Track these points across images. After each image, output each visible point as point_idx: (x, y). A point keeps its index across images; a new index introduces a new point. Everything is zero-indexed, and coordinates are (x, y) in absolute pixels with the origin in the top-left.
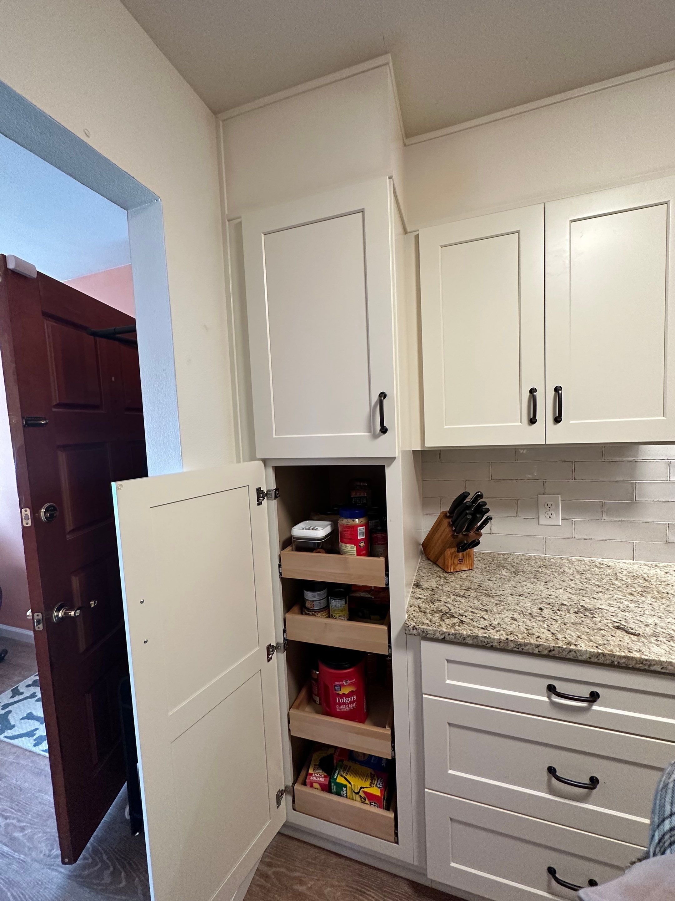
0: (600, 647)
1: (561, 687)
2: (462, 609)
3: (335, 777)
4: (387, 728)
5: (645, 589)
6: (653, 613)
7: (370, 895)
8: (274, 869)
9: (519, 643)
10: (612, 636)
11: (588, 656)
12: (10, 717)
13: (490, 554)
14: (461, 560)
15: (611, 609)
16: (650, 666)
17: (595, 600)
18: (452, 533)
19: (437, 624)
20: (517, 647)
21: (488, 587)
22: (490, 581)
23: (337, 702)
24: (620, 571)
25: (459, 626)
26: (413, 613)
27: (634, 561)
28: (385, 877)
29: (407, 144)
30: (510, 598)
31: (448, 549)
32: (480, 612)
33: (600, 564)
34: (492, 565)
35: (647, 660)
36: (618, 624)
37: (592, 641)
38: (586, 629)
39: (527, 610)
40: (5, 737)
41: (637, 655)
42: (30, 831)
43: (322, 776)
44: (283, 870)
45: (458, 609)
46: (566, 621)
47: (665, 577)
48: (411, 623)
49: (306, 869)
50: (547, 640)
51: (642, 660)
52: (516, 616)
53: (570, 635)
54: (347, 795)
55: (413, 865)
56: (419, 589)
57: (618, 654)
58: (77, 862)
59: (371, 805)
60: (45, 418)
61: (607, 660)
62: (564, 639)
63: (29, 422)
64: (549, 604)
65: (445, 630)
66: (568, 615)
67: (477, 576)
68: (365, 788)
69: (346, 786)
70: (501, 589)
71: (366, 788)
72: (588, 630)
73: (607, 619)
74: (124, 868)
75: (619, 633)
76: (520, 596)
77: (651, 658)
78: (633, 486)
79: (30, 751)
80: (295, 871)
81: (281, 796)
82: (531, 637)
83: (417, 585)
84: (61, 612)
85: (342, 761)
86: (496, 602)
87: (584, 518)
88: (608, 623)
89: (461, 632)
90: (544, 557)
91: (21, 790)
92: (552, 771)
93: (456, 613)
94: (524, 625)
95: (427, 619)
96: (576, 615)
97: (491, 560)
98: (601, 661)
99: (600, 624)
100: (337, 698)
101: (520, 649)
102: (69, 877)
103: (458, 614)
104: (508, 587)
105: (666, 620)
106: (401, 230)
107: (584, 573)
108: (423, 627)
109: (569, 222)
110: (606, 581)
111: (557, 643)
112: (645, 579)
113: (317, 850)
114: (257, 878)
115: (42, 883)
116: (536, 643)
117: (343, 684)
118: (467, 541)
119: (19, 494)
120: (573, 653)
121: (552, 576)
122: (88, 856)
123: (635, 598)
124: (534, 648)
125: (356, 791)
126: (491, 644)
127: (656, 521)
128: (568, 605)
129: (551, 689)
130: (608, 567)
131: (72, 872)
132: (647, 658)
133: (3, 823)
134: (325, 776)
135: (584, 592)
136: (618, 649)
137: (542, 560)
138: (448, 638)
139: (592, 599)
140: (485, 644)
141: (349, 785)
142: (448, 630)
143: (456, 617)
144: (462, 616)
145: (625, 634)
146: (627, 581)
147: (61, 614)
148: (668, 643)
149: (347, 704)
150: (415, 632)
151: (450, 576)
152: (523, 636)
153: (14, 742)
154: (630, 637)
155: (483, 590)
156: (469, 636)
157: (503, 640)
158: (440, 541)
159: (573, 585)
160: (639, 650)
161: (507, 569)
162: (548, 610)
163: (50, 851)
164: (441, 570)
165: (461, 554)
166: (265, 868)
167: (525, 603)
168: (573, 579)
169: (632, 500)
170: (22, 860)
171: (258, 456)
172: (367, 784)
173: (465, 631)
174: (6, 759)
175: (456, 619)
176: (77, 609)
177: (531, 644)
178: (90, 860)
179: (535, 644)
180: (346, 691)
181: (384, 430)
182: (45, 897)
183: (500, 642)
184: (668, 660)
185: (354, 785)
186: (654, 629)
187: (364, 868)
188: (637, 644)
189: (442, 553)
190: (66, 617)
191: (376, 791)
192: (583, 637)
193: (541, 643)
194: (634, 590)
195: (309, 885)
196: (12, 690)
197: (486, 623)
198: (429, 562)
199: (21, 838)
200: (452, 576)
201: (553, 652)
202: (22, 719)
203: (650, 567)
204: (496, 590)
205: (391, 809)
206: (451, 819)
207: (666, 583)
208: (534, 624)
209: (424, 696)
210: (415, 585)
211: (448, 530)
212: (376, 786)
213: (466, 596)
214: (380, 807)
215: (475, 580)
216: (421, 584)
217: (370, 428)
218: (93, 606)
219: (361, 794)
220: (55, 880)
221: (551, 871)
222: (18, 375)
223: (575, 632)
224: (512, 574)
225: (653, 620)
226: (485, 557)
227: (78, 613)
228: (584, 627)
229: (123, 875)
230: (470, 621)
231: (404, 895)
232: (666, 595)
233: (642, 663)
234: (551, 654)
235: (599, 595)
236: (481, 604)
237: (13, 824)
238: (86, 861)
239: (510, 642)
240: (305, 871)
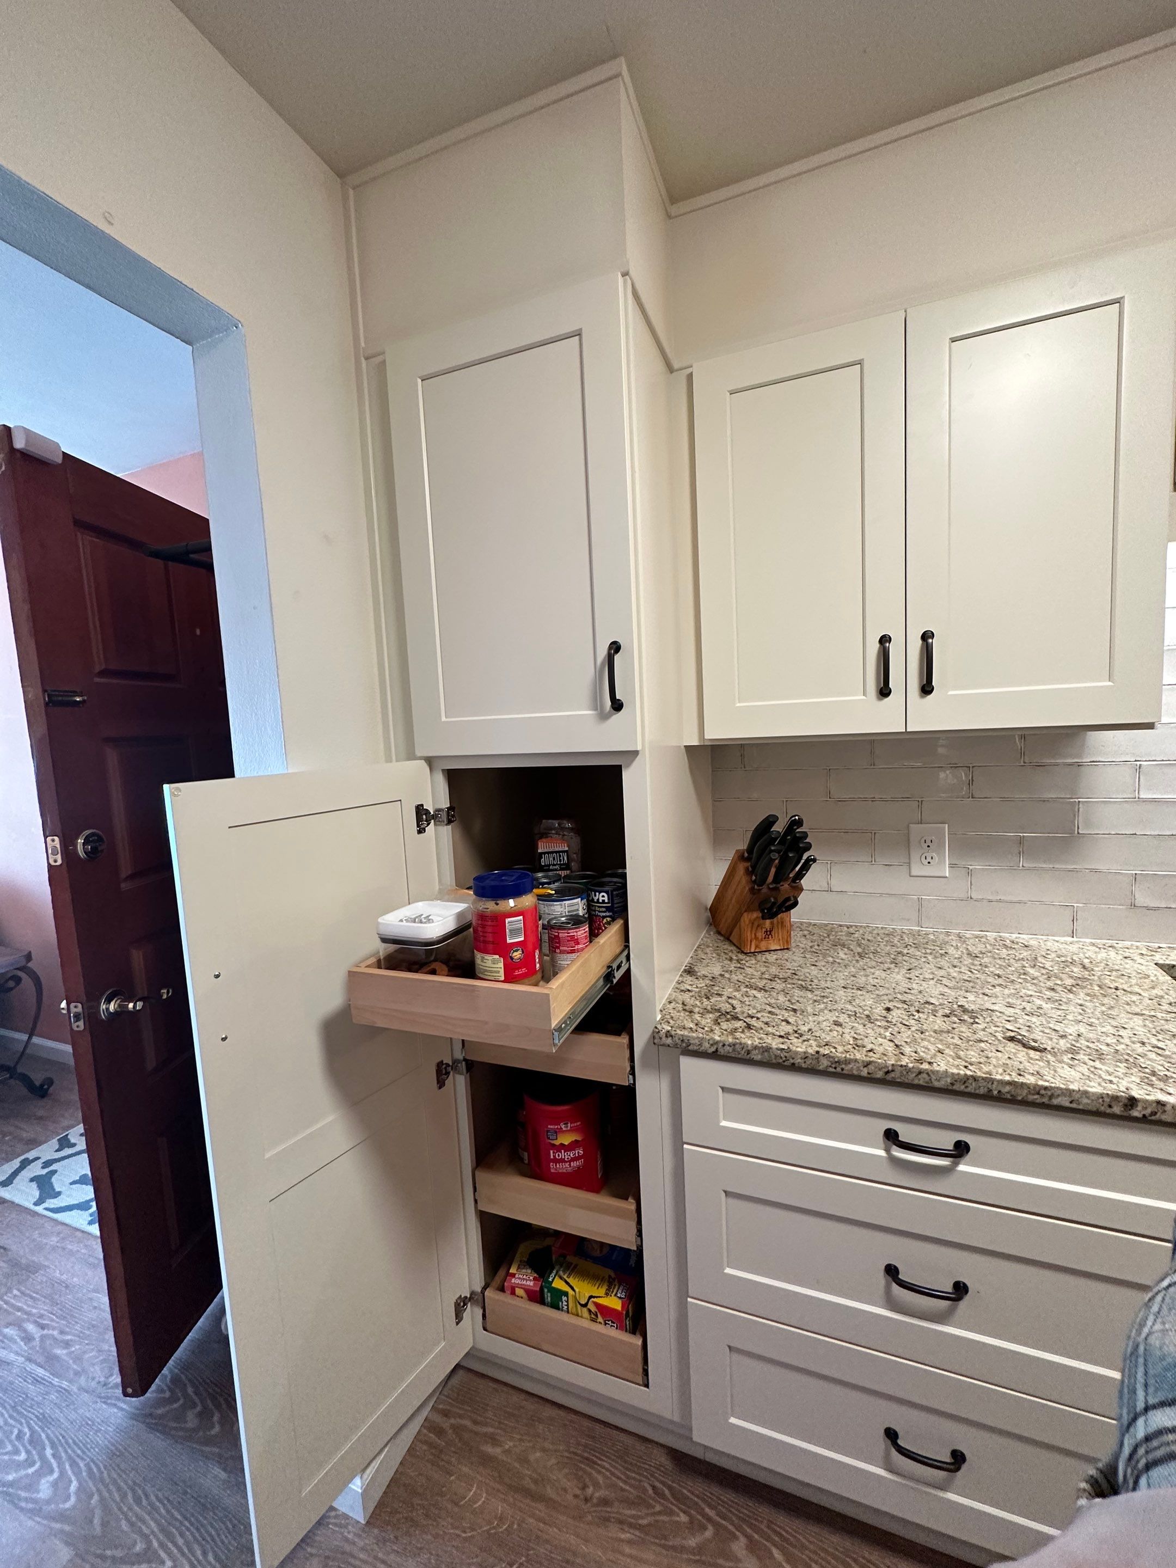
0: (970, 1067)
1: (906, 1133)
2: (754, 1008)
3: (550, 1280)
4: (631, 1200)
5: (1080, 983)
6: (1080, 1018)
7: (604, 1467)
8: (452, 1421)
9: (836, 1060)
10: (997, 1051)
11: (949, 1080)
12: (54, 1179)
13: (826, 925)
14: (769, 933)
15: (1010, 1011)
16: (1051, 1097)
17: (986, 998)
18: (750, 886)
19: (706, 1029)
20: (834, 1066)
21: (808, 975)
22: (813, 967)
23: (552, 1157)
24: (1044, 954)
25: (743, 1032)
26: (671, 1011)
27: (1075, 939)
28: (629, 1440)
29: (673, 214)
30: (841, 992)
31: (745, 914)
32: (784, 1012)
33: (1013, 942)
34: (825, 943)
35: (1046, 1088)
36: (1012, 1034)
37: (960, 1058)
38: (957, 1041)
39: (864, 1010)
40: (46, 1209)
41: (1030, 1080)
42: (77, 1347)
43: (531, 1278)
44: (467, 1423)
45: (747, 1008)
46: (925, 1027)
47: (1121, 964)
48: (664, 1026)
49: (503, 1424)
50: (884, 1055)
51: (1037, 1089)
52: (843, 1018)
53: (926, 1048)
54: (568, 1308)
55: (672, 1422)
56: (691, 978)
57: (998, 1077)
58: (148, 1395)
59: (606, 1324)
60: (82, 692)
61: (980, 1087)
62: (913, 1054)
63: (55, 699)
64: (904, 1002)
65: (717, 1038)
66: (931, 1018)
67: (794, 959)
68: (597, 1297)
69: (566, 1294)
70: (828, 979)
71: (599, 1297)
72: (959, 1042)
73: (998, 1027)
74: (218, 1406)
75: (1011, 1046)
76: (858, 989)
77: (1053, 1085)
78: (1073, 809)
79: (83, 1232)
80: (486, 1425)
81: (463, 1306)
82: (858, 1051)
83: (690, 971)
84: (112, 1004)
85: (564, 1256)
86: (815, 998)
87: (987, 864)
88: (996, 1031)
89: (743, 1041)
90: (919, 931)
91: (67, 1287)
92: (891, 1271)
93: (743, 1013)
94: (853, 1033)
95: (692, 1022)
96: (946, 1019)
97: (826, 935)
98: (970, 1089)
99: (982, 1033)
100: (552, 1152)
101: (839, 1070)
102: (134, 1417)
103: (745, 1015)
104: (841, 977)
105: (1099, 1028)
106: (660, 366)
107: (981, 956)
108: (682, 1033)
109: (948, 341)
110: (1013, 969)
111: (900, 1060)
112: (1084, 967)
113: (523, 1396)
114: (425, 1431)
115: (93, 1422)
116: (865, 1059)
117: (561, 1128)
118: (775, 898)
119: (43, 815)
120: (925, 1075)
121: (923, 960)
122: (165, 1388)
123: (1057, 995)
124: (862, 1068)
125: (583, 1303)
126: (792, 1061)
127: (1114, 868)
128: (937, 1004)
129: (891, 1136)
130: (1026, 948)
131: (138, 1409)
132: (1046, 1084)
133: (39, 1335)
134: (535, 1279)
135: (971, 984)
136: (1000, 1070)
137: (914, 935)
138: (722, 1051)
139: (981, 996)
140: (781, 1061)
141: (571, 1292)
142: (723, 1038)
143: (741, 1020)
144: (752, 1017)
145: (1021, 1048)
146: (1051, 969)
147: (112, 1007)
148: (1091, 1063)
149: (567, 1162)
150: (669, 1041)
151: (748, 958)
152: (845, 1048)
153: (59, 1216)
154: (1027, 1054)
155: (799, 980)
156: (756, 1048)
157: (812, 1055)
158: (733, 901)
159: (955, 974)
160: (1038, 1072)
161: (848, 948)
162: (899, 1012)
163: (107, 1378)
164: (735, 948)
165: (768, 922)
166: (438, 1419)
167: (864, 1000)
168: (958, 964)
169: (1072, 832)
170: (65, 1389)
171: (418, 754)
172: (602, 1291)
173: (748, 1040)
174: (45, 1241)
175: (741, 1022)
176: (139, 1000)
177: (856, 1061)
178: (167, 1394)
179: (863, 1061)
180: (566, 1140)
181: (617, 706)
182: (98, 1442)
183: (805, 1057)
184: (1081, 1089)
185: (579, 1292)
186: (1073, 1042)
187: (598, 1427)
188: (1037, 1064)
189: (737, 920)
190: (121, 1013)
191: (614, 1303)
192: (947, 1051)
193: (871, 1059)
194: (1059, 982)
195: (507, 1447)
196: (58, 1140)
197: (789, 1029)
198: (719, 937)
199: (65, 1358)
200: (752, 958)
201: (892, 1075)
202: (71, 1184)
203: (1100, 948)
204: (819, 980)
205: (638, 1333)
206: (729, 1347)
207: (1120, 973)
208: (870, 1031)
209: (685, 1146)
210: (685, 971)
211: (744, 880)
212: (616, 1295)
213: (767, 988)
214: (621, 1327)
215: (789, 965)
216: (697, 970)
217: (596, 704)
218: (165, 997)
219: (591, 1306)
220: (112, 1420)
221: (891, 1435)
222: (34, 621)
223: (934, 1044)
224: (854, 956)
225: (1077, 1028)
226: (816, 931)
227: (139, 1005)
228: (953, 1038)
229: (216, 1418)
230: (763, 1026)
231: (658, 1469)
232: (1114, 990)
233: (1038, 1093)
234: (889, 1077)
235: (995, 990)
236: (789, 1001)
237: (53, 1335)
238: (162, 1395)
239: (822, 1058)
240: (502, 1426)
